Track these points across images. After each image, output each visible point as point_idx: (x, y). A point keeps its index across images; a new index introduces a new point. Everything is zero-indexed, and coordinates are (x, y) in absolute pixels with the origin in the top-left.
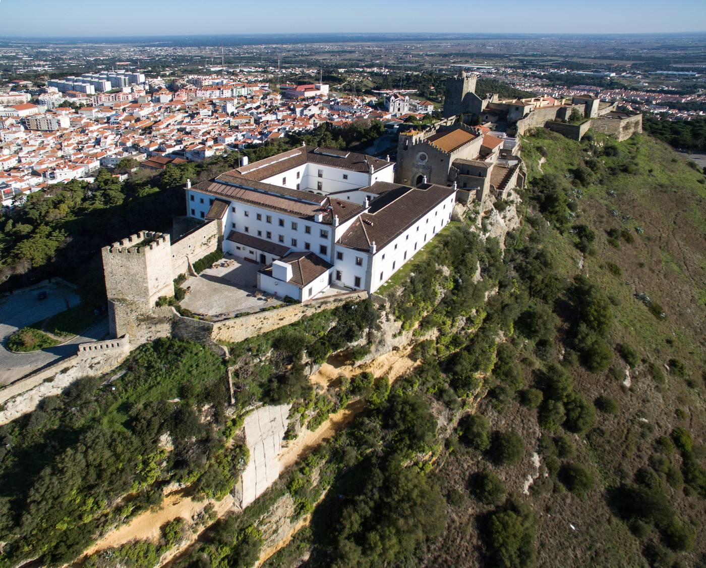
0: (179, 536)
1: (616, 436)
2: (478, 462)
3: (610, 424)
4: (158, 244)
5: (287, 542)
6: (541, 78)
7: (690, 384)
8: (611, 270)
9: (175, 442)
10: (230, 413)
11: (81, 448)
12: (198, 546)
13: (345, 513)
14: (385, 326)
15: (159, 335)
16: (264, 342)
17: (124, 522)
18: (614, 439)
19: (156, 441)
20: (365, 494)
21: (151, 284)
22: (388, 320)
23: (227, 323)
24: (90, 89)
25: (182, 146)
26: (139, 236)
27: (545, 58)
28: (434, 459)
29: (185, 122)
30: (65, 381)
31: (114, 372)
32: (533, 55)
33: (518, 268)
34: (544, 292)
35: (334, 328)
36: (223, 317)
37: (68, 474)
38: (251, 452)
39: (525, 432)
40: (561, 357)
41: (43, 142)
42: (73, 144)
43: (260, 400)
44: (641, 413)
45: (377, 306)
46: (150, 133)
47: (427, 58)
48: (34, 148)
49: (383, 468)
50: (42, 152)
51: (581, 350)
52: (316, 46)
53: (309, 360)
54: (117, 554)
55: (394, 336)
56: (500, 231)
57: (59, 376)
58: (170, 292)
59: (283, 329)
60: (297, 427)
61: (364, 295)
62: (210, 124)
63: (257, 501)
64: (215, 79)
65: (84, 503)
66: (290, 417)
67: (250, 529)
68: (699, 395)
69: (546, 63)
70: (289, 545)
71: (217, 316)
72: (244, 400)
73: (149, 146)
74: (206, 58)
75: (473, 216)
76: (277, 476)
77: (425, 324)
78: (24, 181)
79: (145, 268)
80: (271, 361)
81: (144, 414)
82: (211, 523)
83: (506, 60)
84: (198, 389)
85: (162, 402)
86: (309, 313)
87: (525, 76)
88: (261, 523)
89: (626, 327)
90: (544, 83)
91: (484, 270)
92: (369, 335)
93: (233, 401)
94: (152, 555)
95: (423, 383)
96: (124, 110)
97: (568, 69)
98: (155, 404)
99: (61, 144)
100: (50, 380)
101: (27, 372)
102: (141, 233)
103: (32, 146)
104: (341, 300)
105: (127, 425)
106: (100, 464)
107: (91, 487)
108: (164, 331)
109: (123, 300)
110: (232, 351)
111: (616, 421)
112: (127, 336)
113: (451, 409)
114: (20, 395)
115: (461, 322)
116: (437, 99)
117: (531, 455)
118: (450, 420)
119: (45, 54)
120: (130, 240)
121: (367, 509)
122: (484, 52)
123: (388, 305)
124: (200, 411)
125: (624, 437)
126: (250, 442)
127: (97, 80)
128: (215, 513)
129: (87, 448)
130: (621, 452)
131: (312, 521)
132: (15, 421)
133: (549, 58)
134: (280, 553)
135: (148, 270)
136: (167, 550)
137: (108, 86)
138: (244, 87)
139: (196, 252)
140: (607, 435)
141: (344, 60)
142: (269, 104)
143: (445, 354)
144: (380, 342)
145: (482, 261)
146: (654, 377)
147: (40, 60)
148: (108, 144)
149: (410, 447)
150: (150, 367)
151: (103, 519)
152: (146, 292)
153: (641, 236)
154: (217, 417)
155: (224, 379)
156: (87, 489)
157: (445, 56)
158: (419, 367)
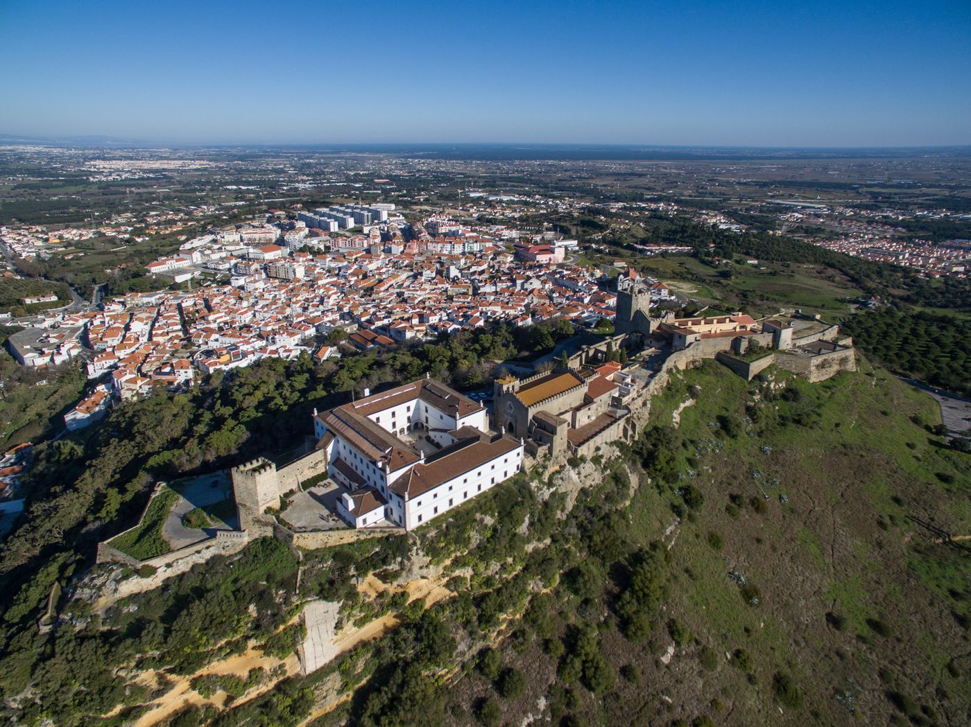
0: (258, 679)
1: (631, 705)
2: (487, 689)
3: (629, 692)
4: (265, 470)
5: (333, 709)
6: (895, 224)
7: (751, 679)
8: (710, 541)
9: (259, 611)
10: (295, 600)
11: (204, 602)
12: (272, 692)
13: (370, 698)
14: (414, 558)
15: (265, 534)
16: (328, 553)
17: (223, 659)
18: (629, 707)
19: (247, 608)
20: (387, 687)
21: (260, 497)
22: (417, 554)
23: (303, 535)
24: (334, 227)
25: (391, 320)
26: (258, 461)
27: (917, 191)
28: (449, 676)
29: (405, 286)
30: (207, 554)
31: (236, 555)
32: (900, 186)
33: (580, 526)
34: (602, 553)
35: (377, 552)
36: (303, 530)
37: (194, 617)
38: (309, 631)
39: (539, 676)
40: (602, 619)
41: (276, 295)
42: (300, 301)
43: (317, 595)
44: (667, 691)
45: (411, 541)
46: (370, 296)
47: (738, 188)
48: (268, 302)
49: (404, 671)
50: (274, 307)
51: (621, 617)
52: (600, 164)
53: (355, 573)
54: (219, 679)
55: (421, 568)
56: (572, 486)
57: (204, 551)
58: (276, 504)
59: (342, 546)
60: (345, 621)
61: (402, 531)
62: (427, 291)
63: (317, 671)
64: (453, 225)
65: (201, 638)
66: (339, 612)
67: (307, 690)
68: (758, 693)
69: (915, 200)
70: (334, 711)
71: (300, 528)
72: (305, 593)
73: (362, 315)
74: (469, 177)
75: (540, 470)
76: (333, 656)
77: (457, 563)
78: (250, 343)
79: (256, 486)
80: (330, 568)
81: (244, 588)
82: (281, 678)
83: (851, 194)
84: (278, 578)
85: (256, 582)
86: (362, 537)
87: (870, 222)
88: (316, 688)
89: (696, 604)
90: (897, 234)
91: (532, 524)
92: (401, 563)
93: (297, 592)
94: (240, 687)
95: (453, 612)
96: (356, 260)
97: (948, 209)
98: (251, 583)
99: (290, 299)
100: (198, 552)
101: (188, 544)
102: (260, 459)
103: (266, 299)
104: (385, 532)
105: (234, 592)
106: (212, 616)
107: (206, 629)
108: (269, 532)
109: (244, 506)
110: (305, 556)
111: (636, 692)
112: (247, 531)
113: (473, 639)
114: (181, 558)
115: (495, 566)
116: (712, 262)
117: (537, 697)
118: (470, 648)
119: (309, 166)
120: (251, 464)
121: (385, 697)
122: (823, 179)
123: (418, 542)
124: (277, 594)
125: (638, 708)
126: (308, 623)
127: (341, 215)
128: (286, 671)
129: (208, 603)
130: (630, 721)
131: (353, 698)
132: (178, 576)
133: (925, 190)
134: (326, 715)
135: (258, 488)
136: (250, 687)
137: (351, 223)
138: (476, 242)
139: (304, 473)
140: (622, 701)
141: (629, 187)
142: (496, 268)
143: (478, 592)
144: (409, 570)
145: (532, 515)
146: (701, 662)
147: (304, 175)
148: (330, 304)
149: (429, 660)
150: (255, 556)
151: (211, 652)
152: (257, 503)
153: (783, 505)
154: (287, 600)
155: (295, 575)
156: (204, 630)
157: (765, 185)
158: (455, 597)
